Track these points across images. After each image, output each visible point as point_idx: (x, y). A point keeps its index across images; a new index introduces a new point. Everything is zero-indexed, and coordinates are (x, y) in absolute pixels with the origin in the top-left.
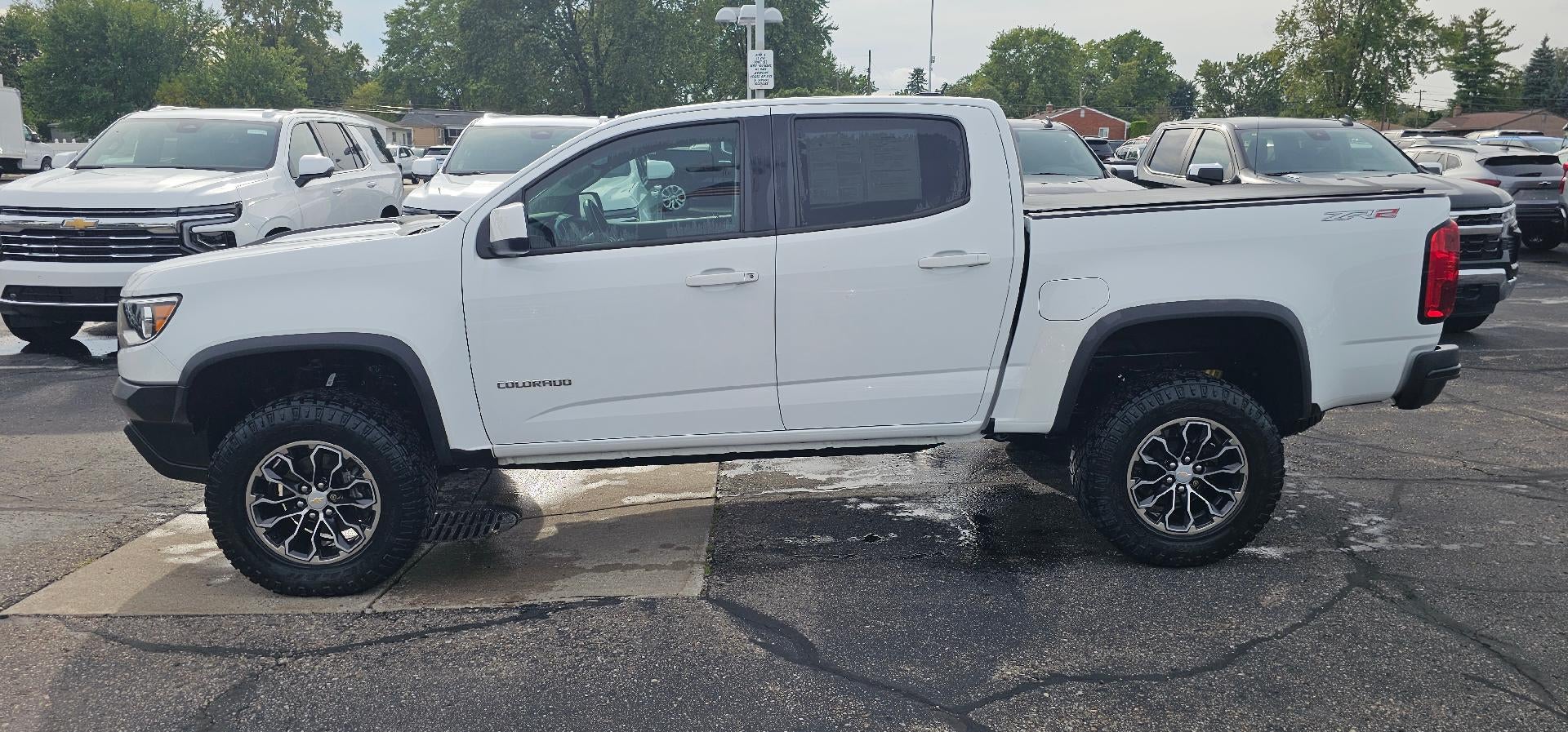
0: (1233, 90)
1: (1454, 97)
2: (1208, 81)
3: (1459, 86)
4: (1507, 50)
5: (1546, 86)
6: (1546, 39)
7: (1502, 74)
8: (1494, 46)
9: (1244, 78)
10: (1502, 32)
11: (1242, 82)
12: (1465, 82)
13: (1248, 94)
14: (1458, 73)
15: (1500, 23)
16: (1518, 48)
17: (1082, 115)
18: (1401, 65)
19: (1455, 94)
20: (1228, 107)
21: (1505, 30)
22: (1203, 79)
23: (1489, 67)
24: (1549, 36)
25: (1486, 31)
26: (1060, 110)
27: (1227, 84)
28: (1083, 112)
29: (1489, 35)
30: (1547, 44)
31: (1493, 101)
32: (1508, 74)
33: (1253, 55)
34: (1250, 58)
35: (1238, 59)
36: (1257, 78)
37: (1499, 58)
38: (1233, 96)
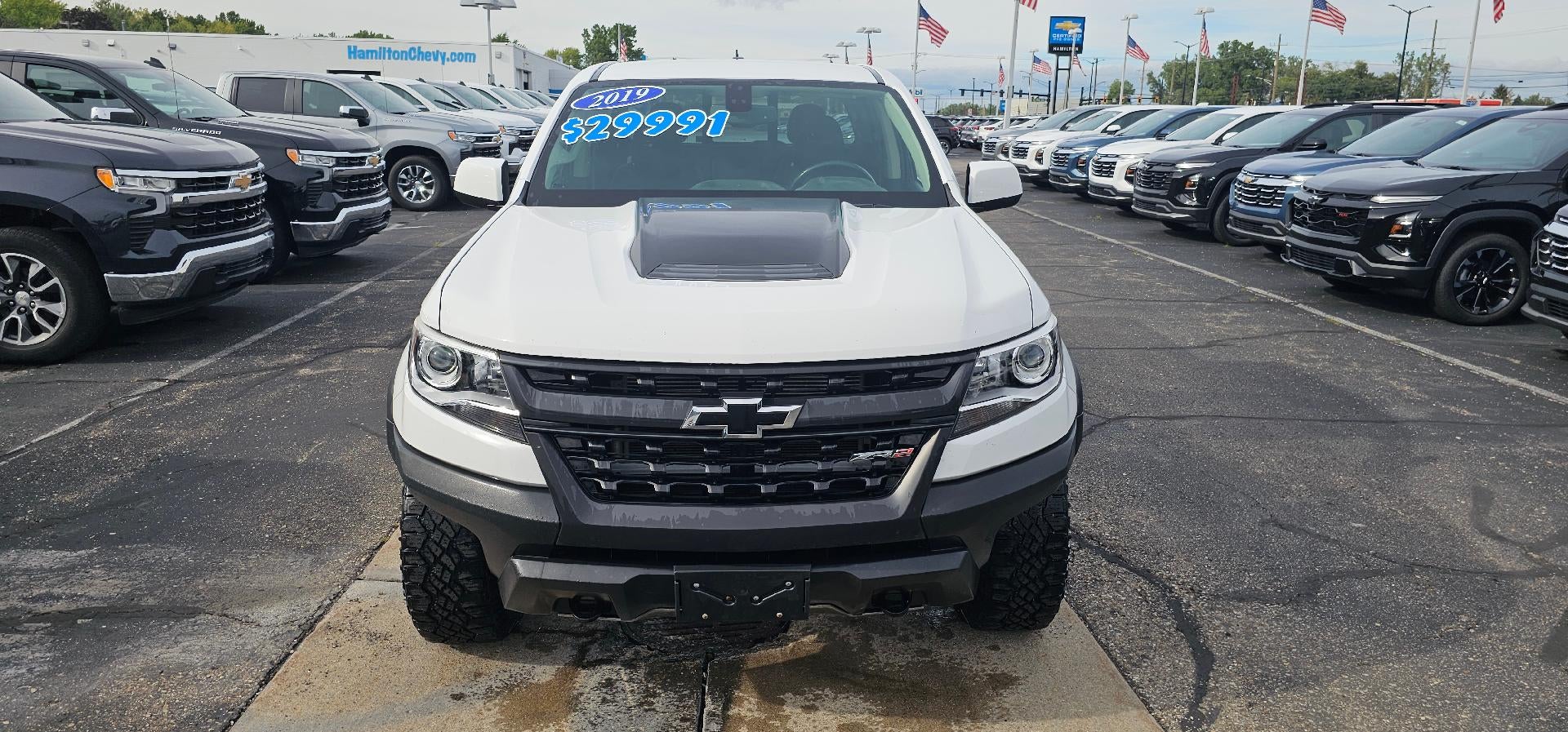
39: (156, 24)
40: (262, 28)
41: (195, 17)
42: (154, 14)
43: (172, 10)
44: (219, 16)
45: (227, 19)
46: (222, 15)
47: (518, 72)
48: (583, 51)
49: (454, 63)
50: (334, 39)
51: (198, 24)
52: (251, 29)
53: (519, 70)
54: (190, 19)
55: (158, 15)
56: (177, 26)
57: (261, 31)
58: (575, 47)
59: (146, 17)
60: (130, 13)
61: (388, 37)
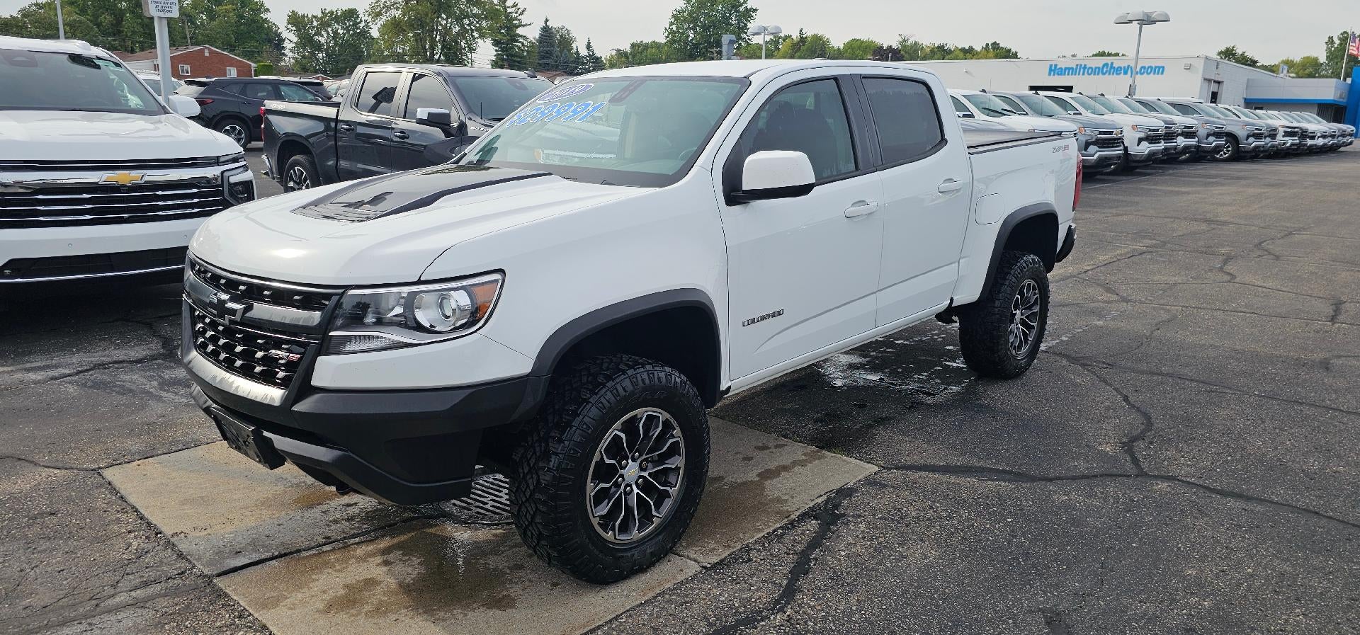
0: (322, 40)
1: (494, 58)
2: (298, 30)
3: (496, 51)
4: (524, 26)
5: (551, 54)
6: (547, 20)
7: (523, 44)
8: (515, 22)
9: (330, 29)
10: (519, 12)
11: (328, 33)
12: (500, 48)
13: (336, 44)
14: (495, 40)
15: (517, 5)
16: (530, 25)
17: (207, 54)
18: (467, 31)
19: (495, 56)
20: (320, 55)
21: (520, 11)
22: (294, 28)
23: (514, 38)
24: (548, 19)
25: (509, 10)
26: (180, 48)
27: (315, 34)
28: (206, 51)
29: (511, 13)
30: (548, 24)
31: (519, 62)
32: (525, 43)
33: (334, 11)
34: (332, 13)
35: (322, 12)
36: (341, 31)
37: (520, 31)
38: (323, 45)
39: (939, 55)
40: (1016, 53)
41: (967, 48)
42: (938, 47)
43: (952, 43)
44: (985, 46)
45: (990, 47)
46: (987, 45)
47: (1207, 84)
48: (1323, 59)
49: (1143, 76)
50: (1074, 58)
51: (968, 53)
52: (1008, 54)
53: (1209, 80)
54: (963, 50)
55: (941, 48)
56: (952, 56)
57: (1015, 56)
58: (1314, 55)
59: (932, 51)
60: (923, 47)
61: (1123, 55)
